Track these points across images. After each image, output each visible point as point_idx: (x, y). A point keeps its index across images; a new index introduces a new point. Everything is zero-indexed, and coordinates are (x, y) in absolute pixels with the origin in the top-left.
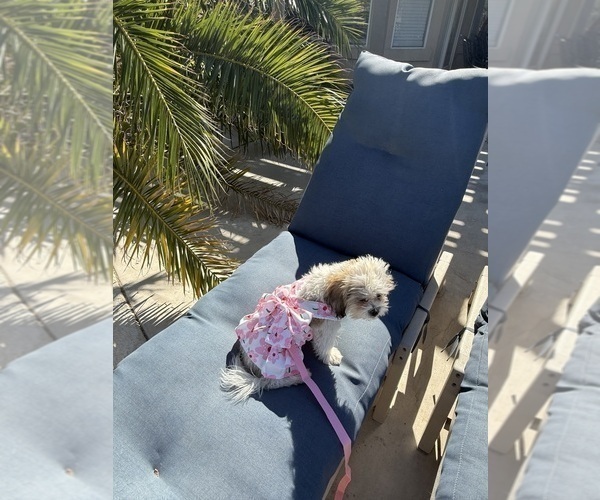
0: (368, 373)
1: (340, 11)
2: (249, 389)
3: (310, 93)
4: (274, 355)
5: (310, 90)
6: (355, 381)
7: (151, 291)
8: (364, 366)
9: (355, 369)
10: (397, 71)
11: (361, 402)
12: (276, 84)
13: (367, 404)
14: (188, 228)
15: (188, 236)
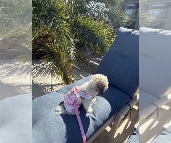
0: (99, 118)
1: (120, 19)
2: (60, 113)
3: (107, 39)
4: (69, 105)
5: (107, 38)
6: (94, 119)
7: (58, 87)
8: (98, 115)
9: (95, 116)
10: (129, 31)
11: (94, 126)
12: (99, 37)
13: (96, 128)
14: (68, 71)
15: (68, 73)
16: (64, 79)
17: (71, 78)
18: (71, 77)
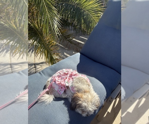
3: (94, 14)
12: (84, 11)
14: (52, 49)
15: (52, 51)
16: (48, 57)
17: (55, 57)
18: (55, 55)
